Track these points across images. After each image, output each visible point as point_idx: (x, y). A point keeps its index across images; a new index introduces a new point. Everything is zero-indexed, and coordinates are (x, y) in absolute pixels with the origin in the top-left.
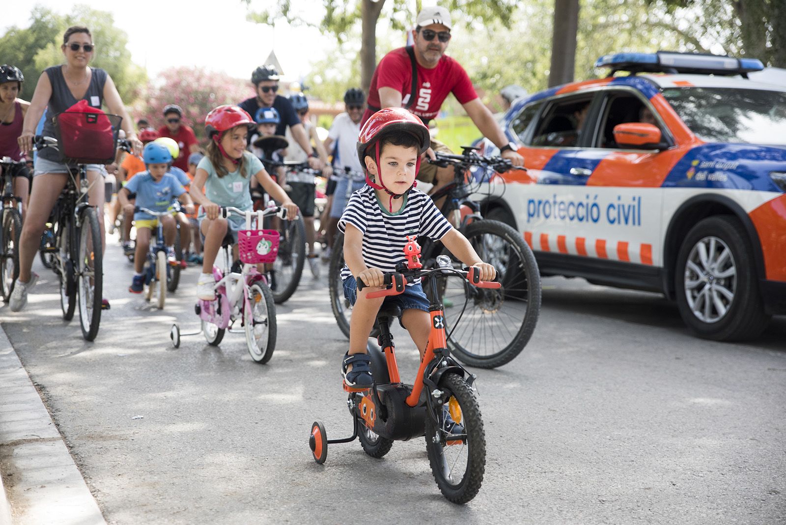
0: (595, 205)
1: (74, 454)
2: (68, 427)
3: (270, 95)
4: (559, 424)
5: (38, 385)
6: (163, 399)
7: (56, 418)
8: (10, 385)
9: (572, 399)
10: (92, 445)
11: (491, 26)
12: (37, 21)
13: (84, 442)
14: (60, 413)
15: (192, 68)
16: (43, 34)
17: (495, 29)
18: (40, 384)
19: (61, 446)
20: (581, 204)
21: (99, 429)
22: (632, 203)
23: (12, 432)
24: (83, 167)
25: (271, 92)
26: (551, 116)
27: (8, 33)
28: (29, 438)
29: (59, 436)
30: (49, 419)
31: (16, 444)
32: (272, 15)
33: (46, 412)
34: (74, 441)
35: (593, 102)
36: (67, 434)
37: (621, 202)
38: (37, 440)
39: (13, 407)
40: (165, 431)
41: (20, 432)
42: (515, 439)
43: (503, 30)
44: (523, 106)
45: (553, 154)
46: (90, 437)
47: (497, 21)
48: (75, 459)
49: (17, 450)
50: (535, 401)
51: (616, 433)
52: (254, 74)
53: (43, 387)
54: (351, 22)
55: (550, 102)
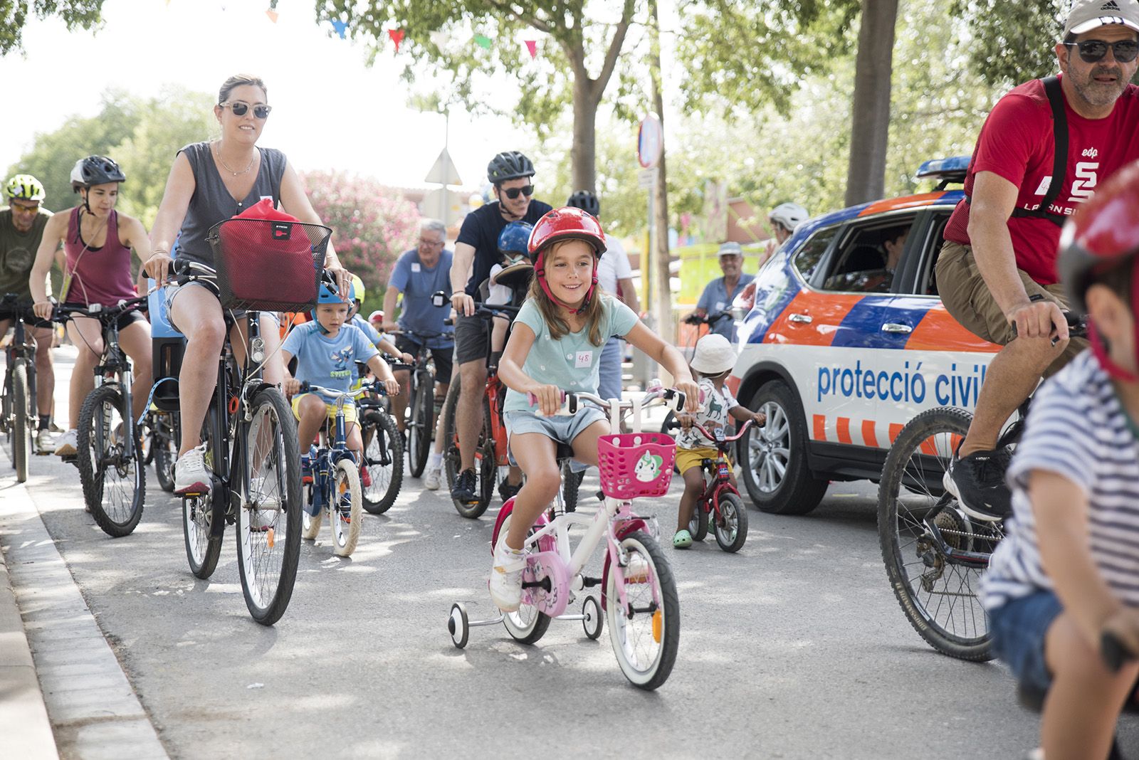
0: (917, 377)
1: (165, 741)
2: (155, 699)
3: (521, 202)
4: (872, 703)
5: (111, 636)
6: (291, 660)
7: (138, 686)
8: (70, 637)
9: (890, 665)
10: (189, 727)
11: (760, 114)
12: (109, 106)
13: (179, 722)
14: (143, 678)
15: (329, 173)
16: (116, 125)
17: (766, 120)
18: (113, 634)
19: (145, 729)
20: (897, 375)
21: (200, 704)
22: (973, 375)
23: (75, 707)
24: (254, 316)
25: (522, 196)
26: (852, 246)
27: (67, 123)
28: (100, 715)
29: (142, 712)
30: (127, 688)
31: (81, 724)
32: (443, 98)
33: (123, 676)
34: (164, 721)
35: (913, 228)
36: (154, 710)
37: (956, 374)
38: (111, 719)
39: (75, 669)
40: (296, 708)
41: (87, 706)
42: (807, 724)
43: (777, 121)
44: (810, 232)
45: (855, 302)
46: (188, 715)
47: (770, 108)
48: (167, 749)
49: (83, 734)
50: (835, 668)
51: (957, 719)
52: (491, 171)
53: (119, 640)
54: (557, 110)
55: (850, 226)
